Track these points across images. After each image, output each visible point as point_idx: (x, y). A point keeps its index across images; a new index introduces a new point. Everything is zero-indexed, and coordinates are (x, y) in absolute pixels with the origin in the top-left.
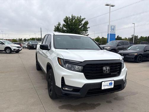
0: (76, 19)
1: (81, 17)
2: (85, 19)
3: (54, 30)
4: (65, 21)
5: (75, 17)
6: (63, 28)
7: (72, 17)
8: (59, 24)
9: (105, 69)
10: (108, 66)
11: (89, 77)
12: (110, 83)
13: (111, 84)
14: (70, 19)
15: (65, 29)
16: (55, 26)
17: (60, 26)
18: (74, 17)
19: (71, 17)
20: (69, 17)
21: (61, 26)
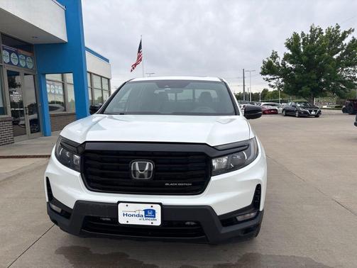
0: (324, 34)
1: (338, 27)
2: (353, 30)
3: (260, 71)
4: (288, 46)
5: (320, 30)
6: (284, 65)
7: (311, 31)
8: (274, 56)
9: (137, 168)
10: (148, 160)
11: (95, 185)
12: (146, 211)
13: (149, 213)
14: (304, 40)
15: (291, 66)
16: (264, 62)
17: (277, 59)
18: (318, 31)
19: (307, 32)
20: (303, 34)
21: (280, 60)
